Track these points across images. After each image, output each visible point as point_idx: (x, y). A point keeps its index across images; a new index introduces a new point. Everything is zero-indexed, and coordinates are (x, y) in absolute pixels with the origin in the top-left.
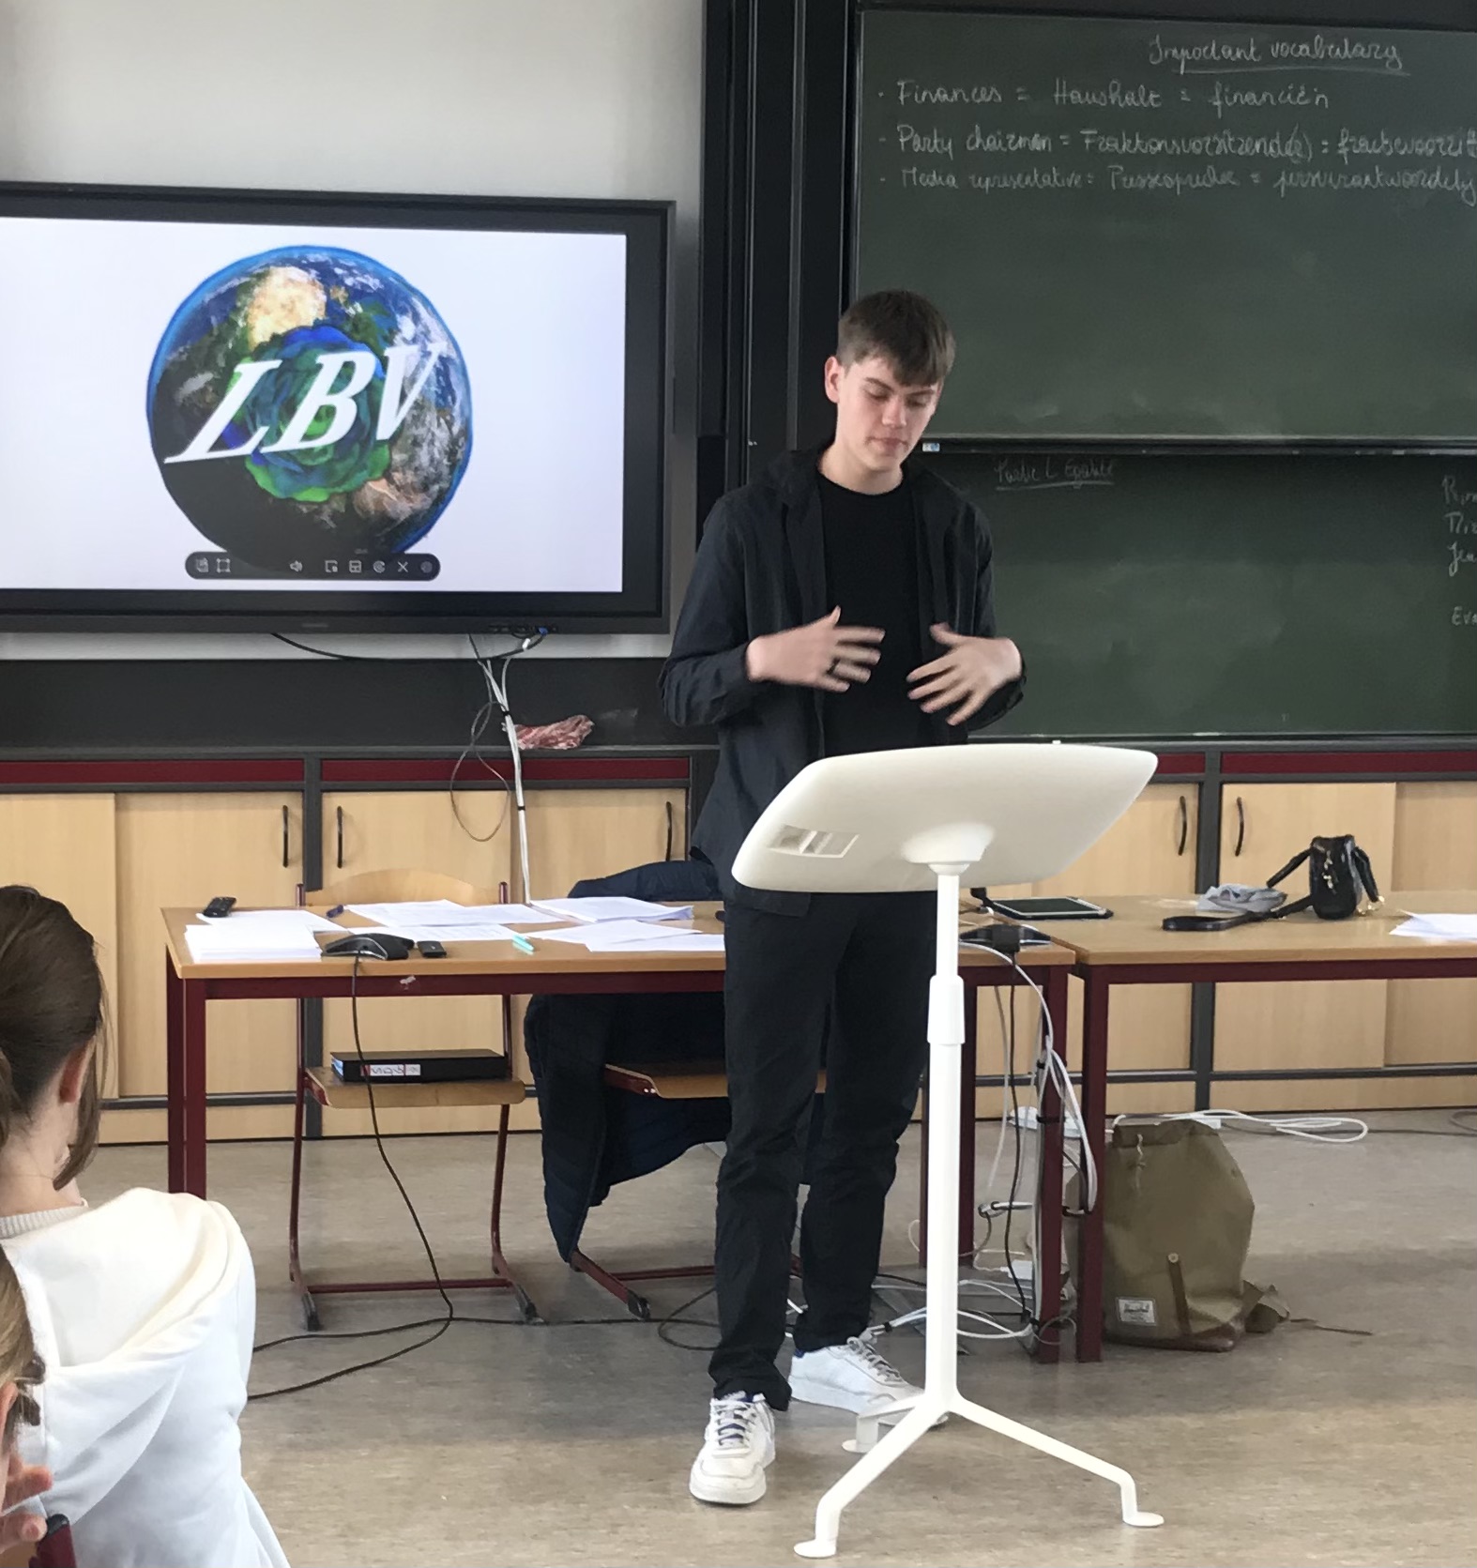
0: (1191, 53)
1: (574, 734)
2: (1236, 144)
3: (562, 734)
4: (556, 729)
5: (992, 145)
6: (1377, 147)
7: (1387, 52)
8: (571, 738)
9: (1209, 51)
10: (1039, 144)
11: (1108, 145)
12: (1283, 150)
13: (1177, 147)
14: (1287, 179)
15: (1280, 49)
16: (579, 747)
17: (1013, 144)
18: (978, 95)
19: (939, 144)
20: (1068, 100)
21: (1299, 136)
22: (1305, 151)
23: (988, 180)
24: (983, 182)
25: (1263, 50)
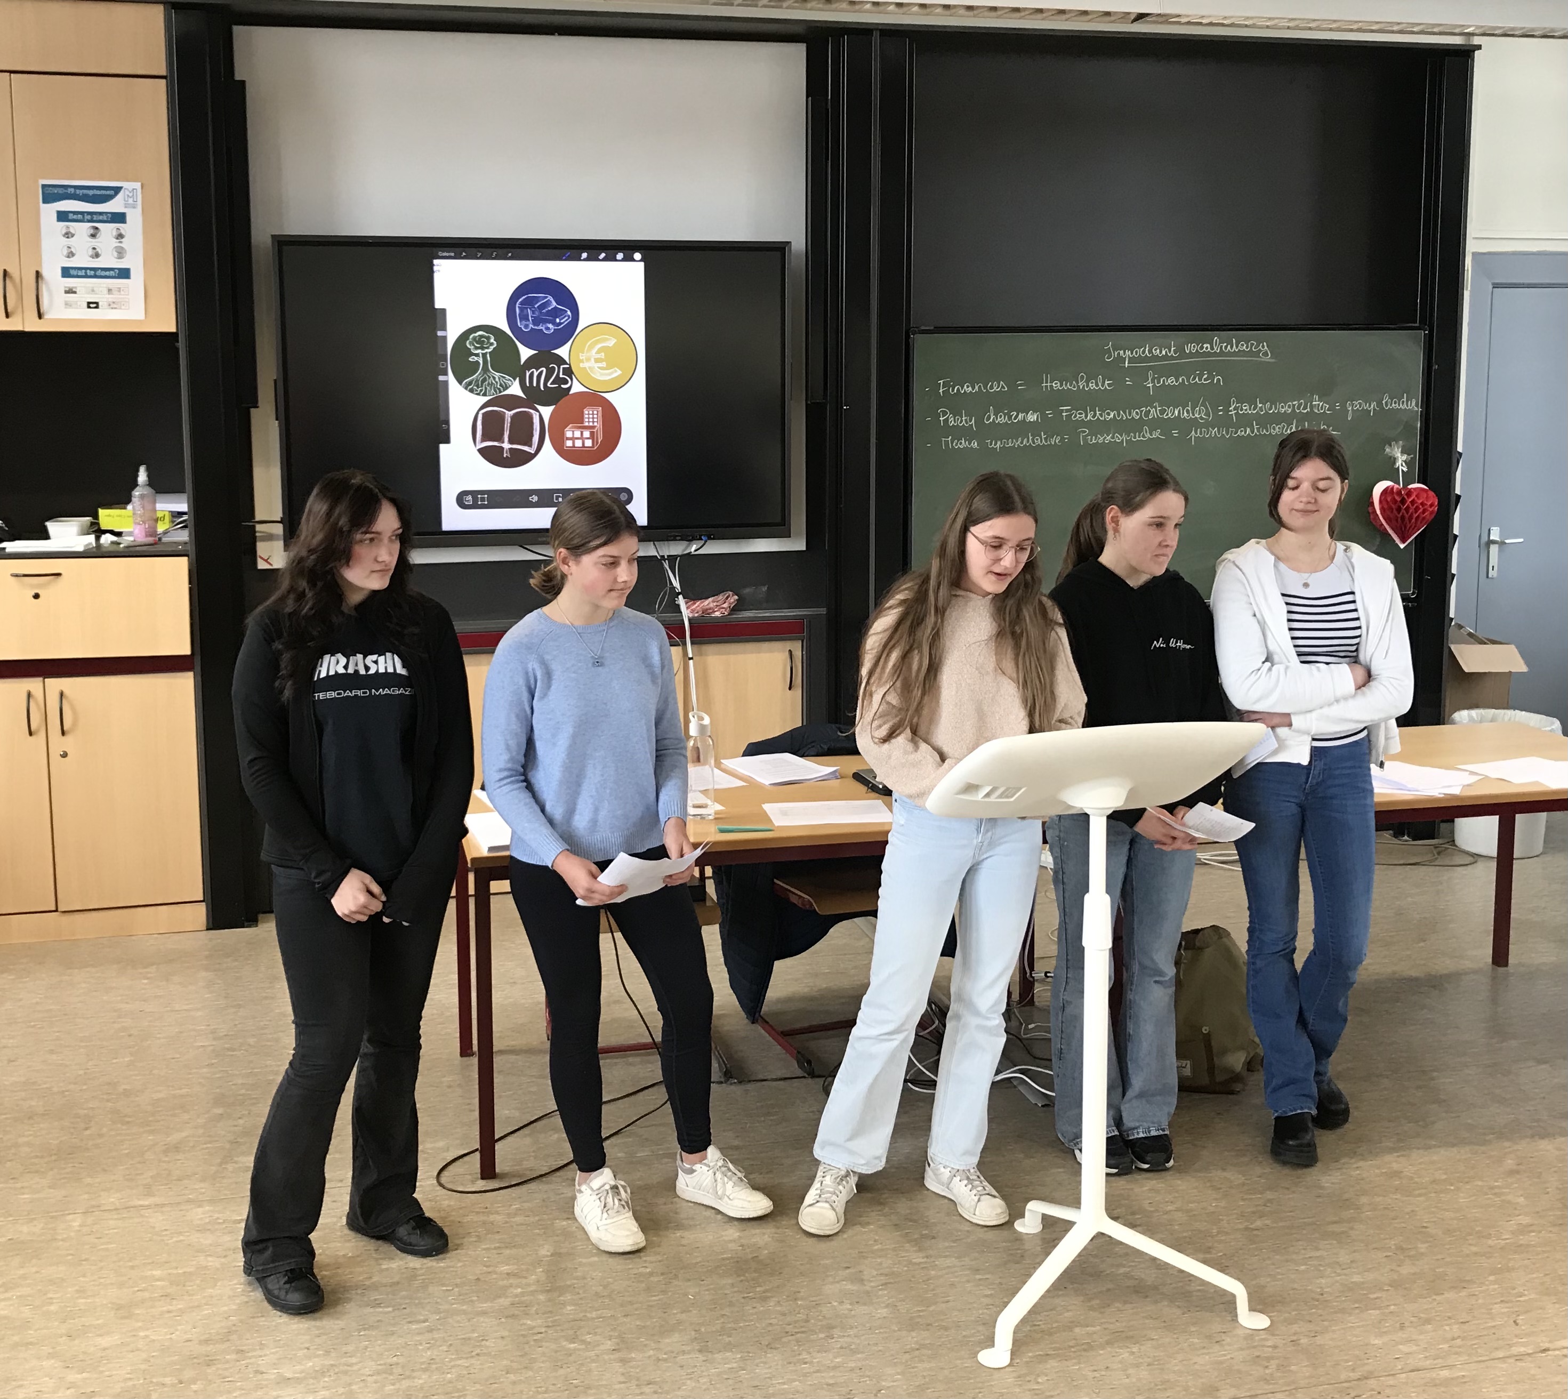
0: (1132, 353)
1: (725, 605)
2: (1162, 412)
3: (717, 606)
4: (713, 602)
5: (1001, 419)
6: (1254, 410)
7: (1260, 347)
8: (723, 608)
9: (1144, 352)
10: (1032, 417)
11: (1079, 416)
12: (1194, 415)
13: (1124, 416)
14: (1196, 433)
15: (1191, 348)
16: (729, 615)
17: (1015, 419)
18: (992, 387)
19: (966, 420)
20: (1051, 386)
21: (1203, 405)
22: (1207, 414)
23: (999, 443)
24: (996, 444)
25: (1180, 349)
